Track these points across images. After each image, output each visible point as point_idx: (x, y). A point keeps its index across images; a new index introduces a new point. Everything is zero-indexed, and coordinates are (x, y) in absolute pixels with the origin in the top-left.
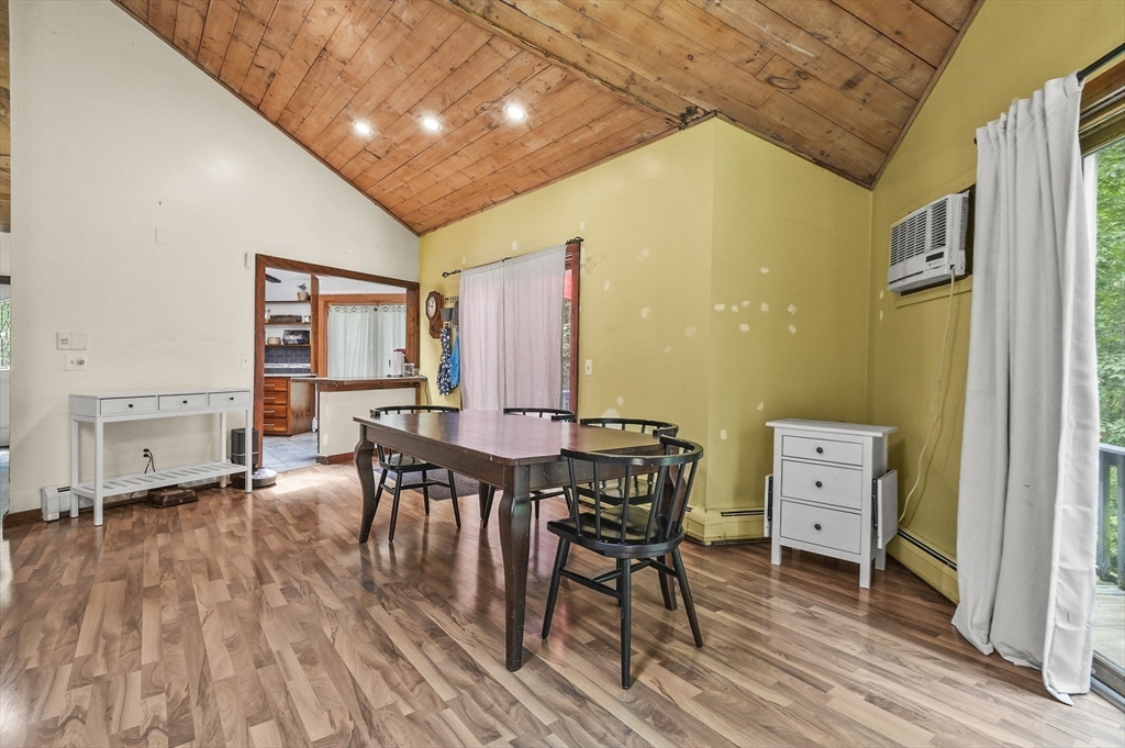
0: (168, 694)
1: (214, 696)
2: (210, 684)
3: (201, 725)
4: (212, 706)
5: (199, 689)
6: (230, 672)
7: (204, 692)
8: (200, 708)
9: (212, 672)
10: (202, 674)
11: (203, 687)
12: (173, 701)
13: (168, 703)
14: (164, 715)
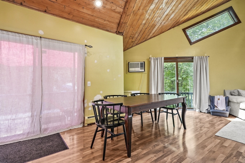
0: (238, 160)
1: (229, 153)
2: (227, 156)
3: (235, 152)
4: (230, 152)
5: (230, 157)
6: (221, 155)
7: (230, 155)
8: (233, 154)
9: (225, 157)
10: (227, 158)
11: (230, 156)
12: (238, 158)
13: (239, 159)
14: (241, 157)
